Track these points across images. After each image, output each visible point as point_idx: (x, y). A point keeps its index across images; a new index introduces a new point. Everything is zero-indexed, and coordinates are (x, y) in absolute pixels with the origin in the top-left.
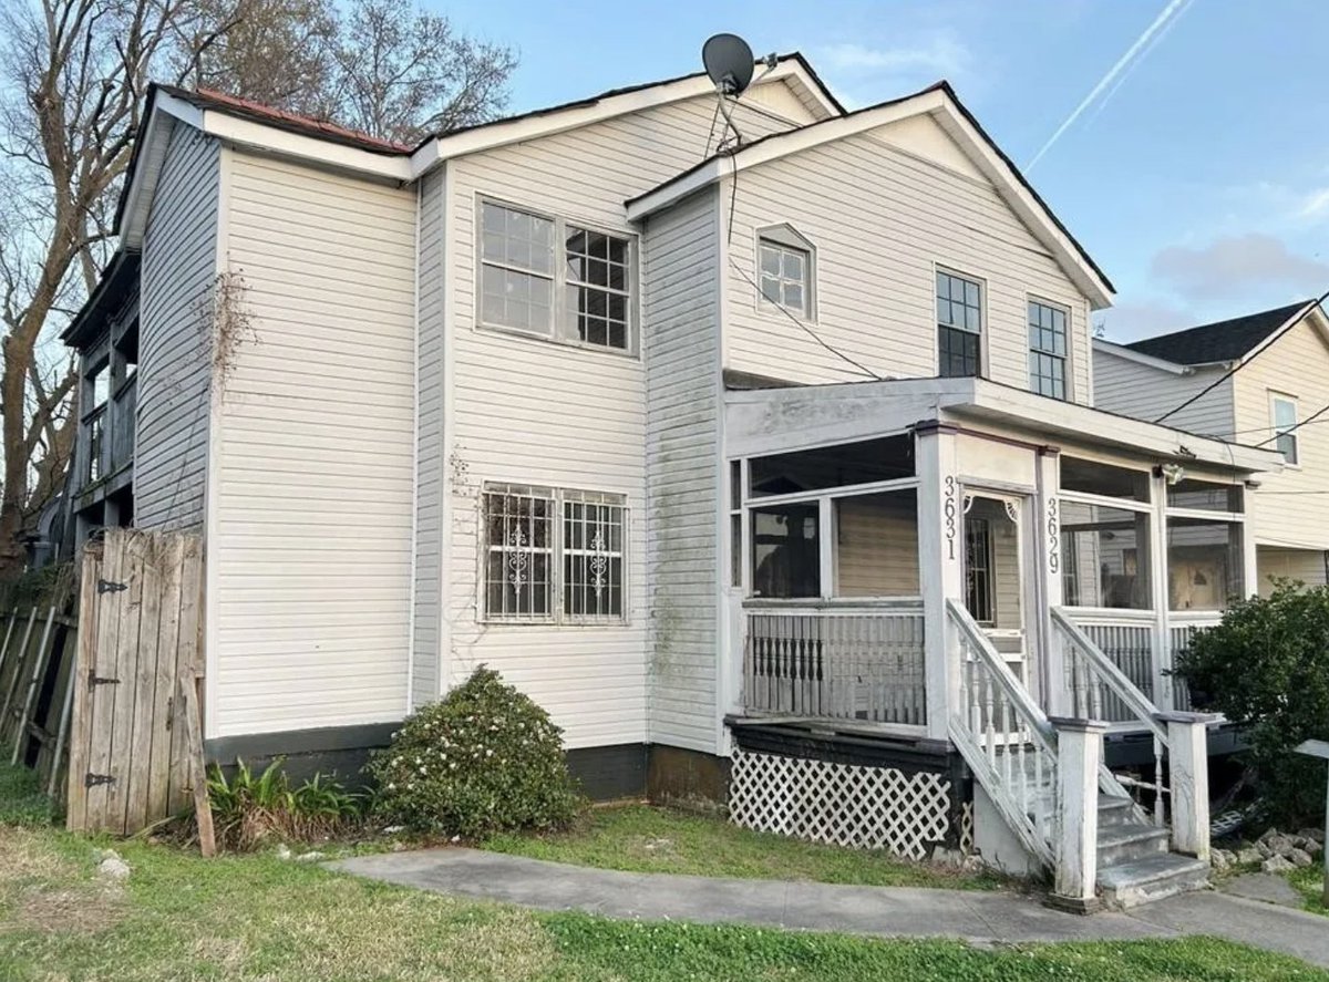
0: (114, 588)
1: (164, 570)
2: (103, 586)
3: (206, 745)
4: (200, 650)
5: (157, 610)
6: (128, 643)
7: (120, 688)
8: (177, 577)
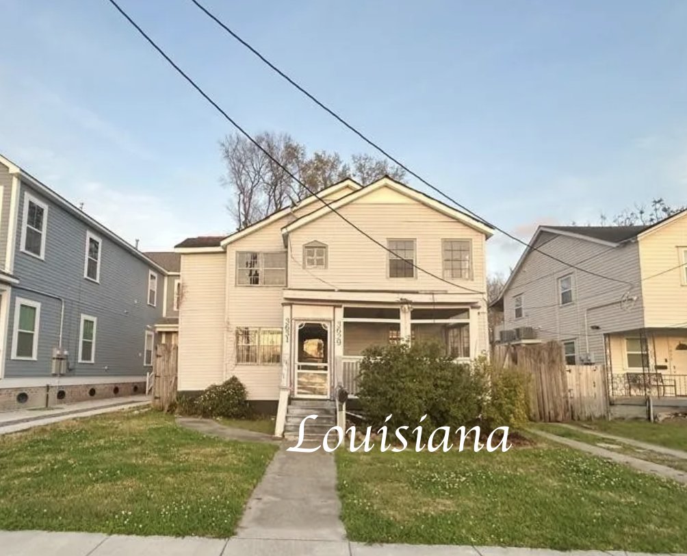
0: (160, 356)
1: (169, 352)
2: (158, 356)
3: (178, 392)
4: (177, 370)
5: (168, 361)
6: (162, 368)
7: (161, 378)
8: (172, 353)
